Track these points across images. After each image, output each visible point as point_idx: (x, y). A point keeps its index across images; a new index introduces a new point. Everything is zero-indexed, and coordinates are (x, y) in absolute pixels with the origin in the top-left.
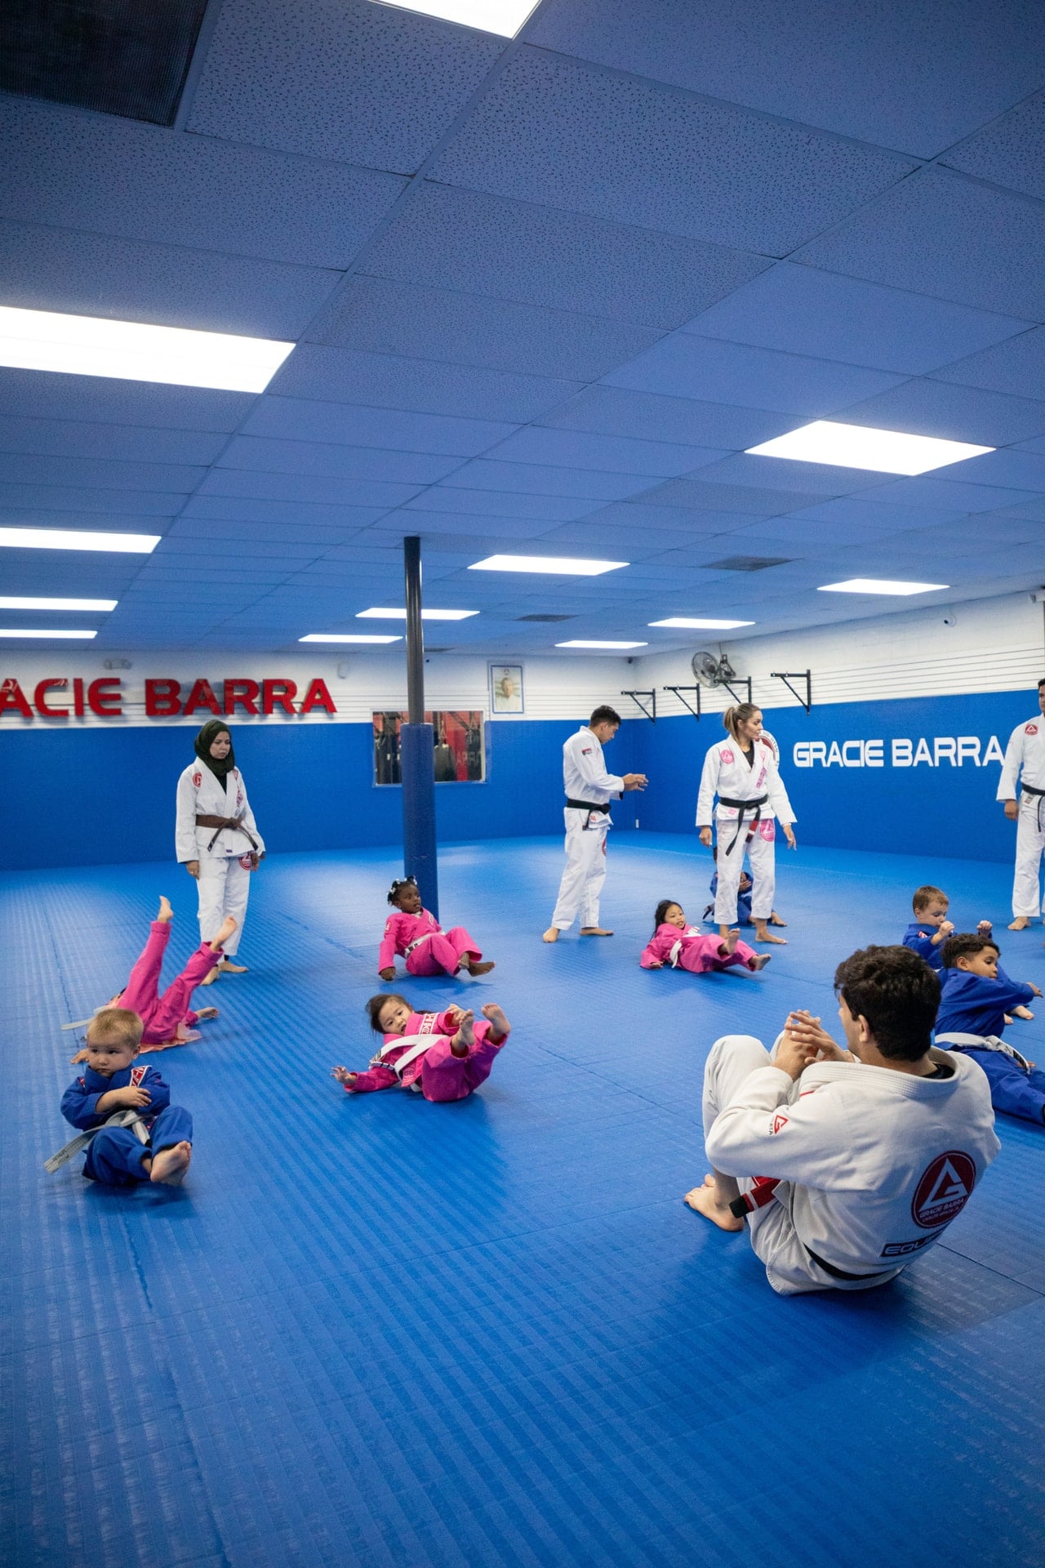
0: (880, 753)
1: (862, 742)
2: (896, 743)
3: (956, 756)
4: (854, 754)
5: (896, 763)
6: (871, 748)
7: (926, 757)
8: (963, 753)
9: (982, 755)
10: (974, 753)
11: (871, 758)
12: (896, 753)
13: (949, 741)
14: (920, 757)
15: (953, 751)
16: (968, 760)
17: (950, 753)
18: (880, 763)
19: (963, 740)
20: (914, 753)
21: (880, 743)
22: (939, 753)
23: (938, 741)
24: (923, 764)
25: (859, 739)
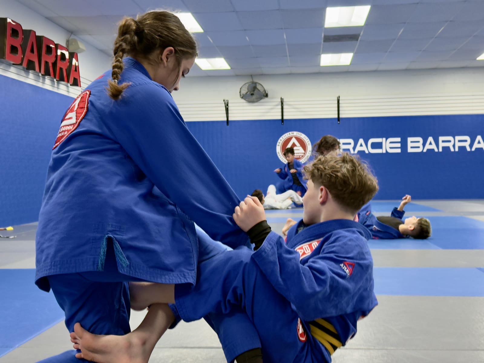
0: (399, 145)
1: (384, 139)
2: (410, 139)
3: (454, 146)
4: (378, 146)
5: (410, 150)
6: (391, 143)
7: (434, 146)
8: (458, 144)
9: (471, 146)
10: (467, 145)
11: (391, 148)
12: (410, 145)
13: (450, 138)
14: (428, 147)
15: (452, 143)
16: (462, 148)
17: (450, 145)
18: (399, 151)
19: (458, 138)
20: (424, 145)
21: (399, 139)
22: (441, 145)
23: (441, 139)
24: (430, 151)
25: (382, 137)
